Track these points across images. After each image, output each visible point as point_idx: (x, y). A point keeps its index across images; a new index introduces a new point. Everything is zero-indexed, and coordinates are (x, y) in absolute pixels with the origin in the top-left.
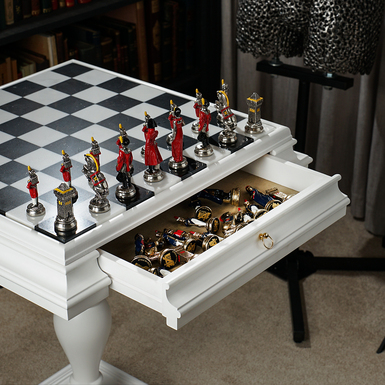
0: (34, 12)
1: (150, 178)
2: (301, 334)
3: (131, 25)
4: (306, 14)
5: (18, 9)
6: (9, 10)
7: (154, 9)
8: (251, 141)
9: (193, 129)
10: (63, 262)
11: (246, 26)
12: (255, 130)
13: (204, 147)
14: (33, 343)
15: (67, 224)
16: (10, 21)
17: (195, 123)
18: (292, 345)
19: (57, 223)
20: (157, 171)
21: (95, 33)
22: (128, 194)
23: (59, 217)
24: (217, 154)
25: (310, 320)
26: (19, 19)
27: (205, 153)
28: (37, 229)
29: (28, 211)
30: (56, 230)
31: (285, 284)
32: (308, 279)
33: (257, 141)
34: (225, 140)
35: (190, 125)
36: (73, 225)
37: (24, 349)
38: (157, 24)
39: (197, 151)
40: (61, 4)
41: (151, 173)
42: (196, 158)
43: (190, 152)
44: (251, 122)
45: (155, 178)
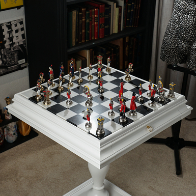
0: (83, 41)
1: (132, 115)
2: (179, 172)
3: (117, 46)
4: (189, 48)
5: (77, 40)
6: (74, 40)
7: (127, 41)
8: (170, 101)
9: (147, 94)
10: (100, 147)
11: (165, 51)
12: (171, 96)
13: (152, 103)
14: (76, 167)
15: (101, 132)
16: (74, 45)
17: (148, 92)
18: (176, 176)
19: (97, 131)
20: (135, 112)
21: (104, 49)
22: (123, 121)
23: (98, 129)
24: (157, 106)
25: (182, 166)
26: (77, 44)
27: (152, 105)
28: (89, 133)
29: (86, 126)
30: (97, 134)
31: (173, 151)
32: (182, 149)
33: (173, 101)
34: (160, 100)
35: (146, 93)
36: (103, 132)
37: (73, 170)
38: (127, 46)
39: (149, 104)
40: (93, 38)
41: (132, 112)
42: (149, 107)
43: (146, 104)
44: (170, 93)
45: (134, 115)
